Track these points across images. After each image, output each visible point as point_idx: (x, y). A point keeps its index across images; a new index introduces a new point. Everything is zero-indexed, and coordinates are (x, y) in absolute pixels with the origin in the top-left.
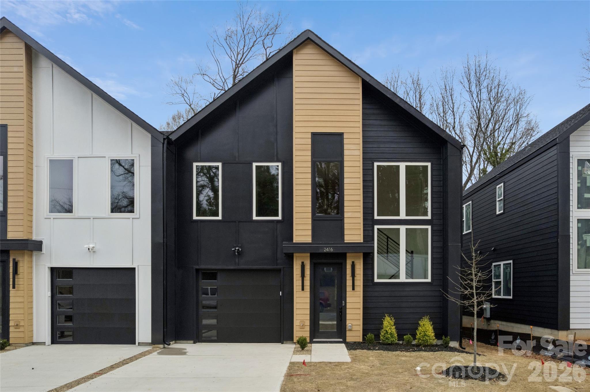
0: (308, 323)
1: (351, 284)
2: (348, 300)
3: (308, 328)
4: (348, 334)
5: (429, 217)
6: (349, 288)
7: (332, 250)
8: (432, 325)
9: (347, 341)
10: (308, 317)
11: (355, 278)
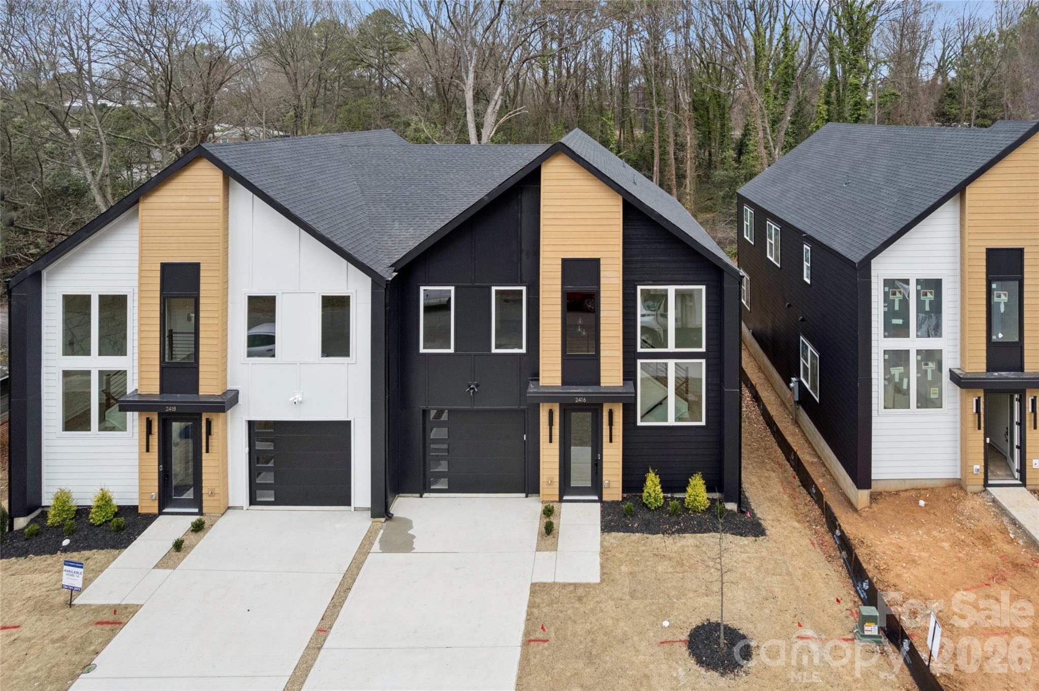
0: (557, 479)
1: (608, 434)
2: (605, 452)
3: (557, 485)
4: (605, 491)
5: (703, 349)
6: (606, 438)
7: (585, 400)
8: (705, 484)
9: (604, 499)
10: (557, 472)
11: (613, 427)
